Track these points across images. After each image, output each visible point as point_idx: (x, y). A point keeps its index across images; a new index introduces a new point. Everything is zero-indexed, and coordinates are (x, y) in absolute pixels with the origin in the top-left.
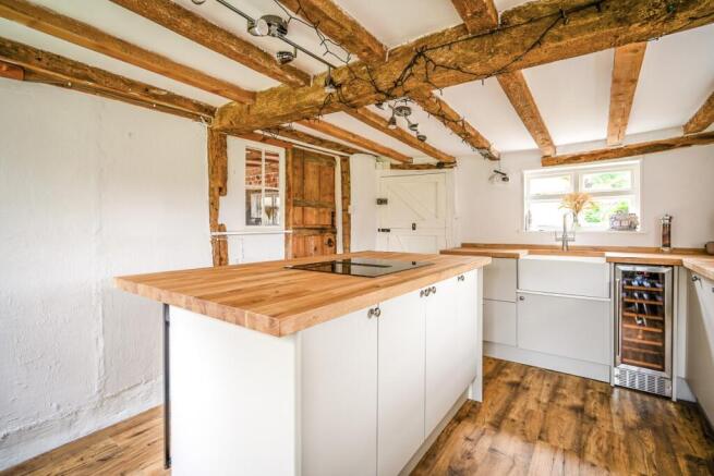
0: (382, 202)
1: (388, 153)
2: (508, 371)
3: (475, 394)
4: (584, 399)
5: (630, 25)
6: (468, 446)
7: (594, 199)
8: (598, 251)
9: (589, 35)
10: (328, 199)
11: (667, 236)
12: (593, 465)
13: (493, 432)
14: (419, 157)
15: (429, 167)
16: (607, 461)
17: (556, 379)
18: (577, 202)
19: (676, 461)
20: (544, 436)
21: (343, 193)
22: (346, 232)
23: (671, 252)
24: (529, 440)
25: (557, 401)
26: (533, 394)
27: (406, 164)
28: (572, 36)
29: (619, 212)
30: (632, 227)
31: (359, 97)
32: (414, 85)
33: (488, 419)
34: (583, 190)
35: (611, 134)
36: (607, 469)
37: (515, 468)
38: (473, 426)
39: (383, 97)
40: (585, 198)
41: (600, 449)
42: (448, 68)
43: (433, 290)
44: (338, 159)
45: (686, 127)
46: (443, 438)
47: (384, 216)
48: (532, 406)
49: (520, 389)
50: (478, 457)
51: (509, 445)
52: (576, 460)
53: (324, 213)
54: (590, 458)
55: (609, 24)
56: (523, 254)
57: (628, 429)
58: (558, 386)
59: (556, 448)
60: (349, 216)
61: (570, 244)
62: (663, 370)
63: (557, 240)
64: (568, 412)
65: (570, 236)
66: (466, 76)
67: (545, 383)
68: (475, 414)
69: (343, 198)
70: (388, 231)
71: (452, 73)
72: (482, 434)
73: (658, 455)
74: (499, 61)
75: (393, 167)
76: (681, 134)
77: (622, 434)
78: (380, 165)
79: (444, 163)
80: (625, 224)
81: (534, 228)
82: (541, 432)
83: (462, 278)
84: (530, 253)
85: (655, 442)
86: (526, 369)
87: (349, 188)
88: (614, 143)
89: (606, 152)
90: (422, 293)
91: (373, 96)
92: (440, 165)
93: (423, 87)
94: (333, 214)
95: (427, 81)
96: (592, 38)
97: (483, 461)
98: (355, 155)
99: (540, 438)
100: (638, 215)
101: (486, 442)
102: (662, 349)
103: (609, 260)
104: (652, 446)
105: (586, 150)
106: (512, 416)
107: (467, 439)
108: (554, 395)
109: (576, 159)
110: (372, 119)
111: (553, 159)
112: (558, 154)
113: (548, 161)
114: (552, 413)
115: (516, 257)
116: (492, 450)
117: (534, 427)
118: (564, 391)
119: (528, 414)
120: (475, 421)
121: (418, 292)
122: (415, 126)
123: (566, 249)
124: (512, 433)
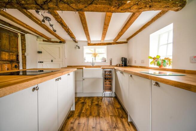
0: (40, 52)
1: (42, 35)
2: (81, 100)
3: (73, 109)
4: (98, 102)
5: (111, 6)
6: (72, 125)
7: (98, 54)
8: (99, 66)
9: (103, 6)
10: (14, 49)
11: (111, 63)
12: (102, 117)
13: (78, 118)
14: (54, 38)
15: (57, 42)
16: (104, 115)
17: (92, 98)
18: (95, 55)
19: (115, 110)
20: (91, 114)
21: (22, 48)
22: (24, 62)
23: (112, 66)
24: (88, 117)
25: (93, 104)
26: (87, 104)
27: (49, 40)
28: (100, 5)
29: (103, 58)
30: (105, 61)
31: (27, 4)
32: (52, 5)
33: (77, 115)
34: (97, 52)
35: (102, 39)
36: (104, 117)
37: (85, 126)
38: (73, 118)
39: (39, 7)
40: (97, 54)
41: (102, 113)
42: (65, 3)
43: (60, 78)
44: (19, 35)
45: (114, 40)
46: (64, 126)
47: (41, 57)
48: (88, 107)
49: (84, 104)
50: (75, 128)
51: (83, 120)
52: (98, 117)
53: (12, 55)
54: (101, 116)
55: (107, 4)
56: (84, 68)
57: (107, 106)
58: (93, 100)
59: (94, 116)
60: (25, 57)
61: (94, 65)
62: (111, 91)
63: (91, 64)
64: (95, 106)
65: (94, 63)
66: (71, 8)
67: (90, 100)
68: (73, 115)
69: (22, 50)
70: (43, 62)
71: (66, 5)
72: (76, 120)
73: (112, 110)
74: (81, 6)
75: (44, 41)
76: (113, 42)
77: (106, 107)
78: (39, 39)
79: (62, 42)
80: (104, 60)
81: (86, 61)
82: (90, 113)
83: (69, 75)
84: (85, 68)
85: (112, 107)
86: (85, 98)
87: (25, 46)
88: (102, 42)
89: (101, 44)
90: (56, 80)
91: (35, 5)
92: (61, 42)
93: (55, 8)
94: (17, 56)
95: (57, 5)
96: (104, 7)
97: (76, 128)
98: (27, 34)
99: (90, 115)
100: (106, 58)
101: (77, 122)
102: (111, 87)
103: (102, 68)
104: (111, 108)
105: (97, 43)
106: (83, 111)
107: (72, 123)
108: (92, 103)
109: (95, 44)
110: (34, 19)
111: (90, 44)
112: (91, 43)
113: (89, 44)
114: (92, 107)
115: (82, 69)
116: (79, 123)
117: (88, 112)
118: (94, 101)
119: (87, 110)
120: (73, 117)
121: (54, 79)
122: (52, 25)
123: (93, 67)
124: (83, 116)
